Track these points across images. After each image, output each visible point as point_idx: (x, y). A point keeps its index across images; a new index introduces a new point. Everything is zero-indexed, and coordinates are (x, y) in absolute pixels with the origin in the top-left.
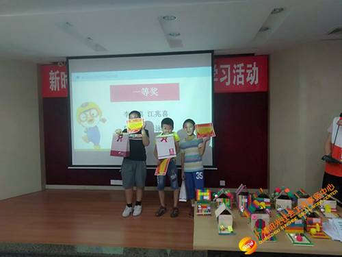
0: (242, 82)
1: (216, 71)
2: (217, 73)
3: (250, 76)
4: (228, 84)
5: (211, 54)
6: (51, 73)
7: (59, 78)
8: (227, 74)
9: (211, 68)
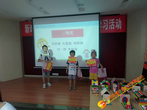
0: (114, 28)
1: (101, 23)
2: (101, 24)
3: (117, 25)
4: (106, 29)
5: (98, 14)
6: (26, 25)
7: (29, 28)
8: (106, 24)
9: (98, 21)
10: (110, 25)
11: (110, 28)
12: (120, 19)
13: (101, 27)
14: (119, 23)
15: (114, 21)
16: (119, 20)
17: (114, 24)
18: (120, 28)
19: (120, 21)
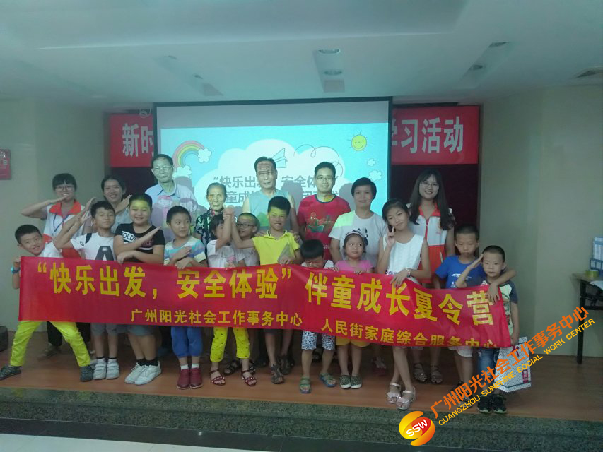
0: (437, 149)
1: (395, 129)
2: (396, 133)
3: (450, 139)
4: (414, 150)
5: (387, 102)
6: (126, 128)
7: (138, 136)
8: (412, 134)
10: (425, 139)
11: (424, 149)
12: (458, 118)
13: (395, 143)
14: (454, 134)
15: (438, 125)
16: (455, 123)
17: (437, 134)
18: (460, 149)
19: (459, 127)
